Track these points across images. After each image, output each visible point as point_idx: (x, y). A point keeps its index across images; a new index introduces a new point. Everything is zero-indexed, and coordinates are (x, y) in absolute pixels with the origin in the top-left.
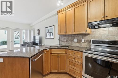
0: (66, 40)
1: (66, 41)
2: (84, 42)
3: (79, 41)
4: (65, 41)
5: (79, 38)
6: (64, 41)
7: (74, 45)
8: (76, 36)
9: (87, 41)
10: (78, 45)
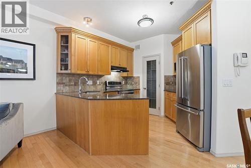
0: (73, 83)
1: (75, 85)
2: (100, 85)
3: (94, 83)
4: (72, 85)
5: (94, 80)
6: (70, 85)
7: (88, 89)
8: (91, 76)
9: (102, 83)
10: (92, 89)
